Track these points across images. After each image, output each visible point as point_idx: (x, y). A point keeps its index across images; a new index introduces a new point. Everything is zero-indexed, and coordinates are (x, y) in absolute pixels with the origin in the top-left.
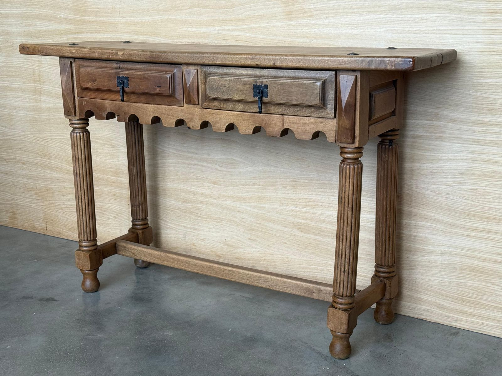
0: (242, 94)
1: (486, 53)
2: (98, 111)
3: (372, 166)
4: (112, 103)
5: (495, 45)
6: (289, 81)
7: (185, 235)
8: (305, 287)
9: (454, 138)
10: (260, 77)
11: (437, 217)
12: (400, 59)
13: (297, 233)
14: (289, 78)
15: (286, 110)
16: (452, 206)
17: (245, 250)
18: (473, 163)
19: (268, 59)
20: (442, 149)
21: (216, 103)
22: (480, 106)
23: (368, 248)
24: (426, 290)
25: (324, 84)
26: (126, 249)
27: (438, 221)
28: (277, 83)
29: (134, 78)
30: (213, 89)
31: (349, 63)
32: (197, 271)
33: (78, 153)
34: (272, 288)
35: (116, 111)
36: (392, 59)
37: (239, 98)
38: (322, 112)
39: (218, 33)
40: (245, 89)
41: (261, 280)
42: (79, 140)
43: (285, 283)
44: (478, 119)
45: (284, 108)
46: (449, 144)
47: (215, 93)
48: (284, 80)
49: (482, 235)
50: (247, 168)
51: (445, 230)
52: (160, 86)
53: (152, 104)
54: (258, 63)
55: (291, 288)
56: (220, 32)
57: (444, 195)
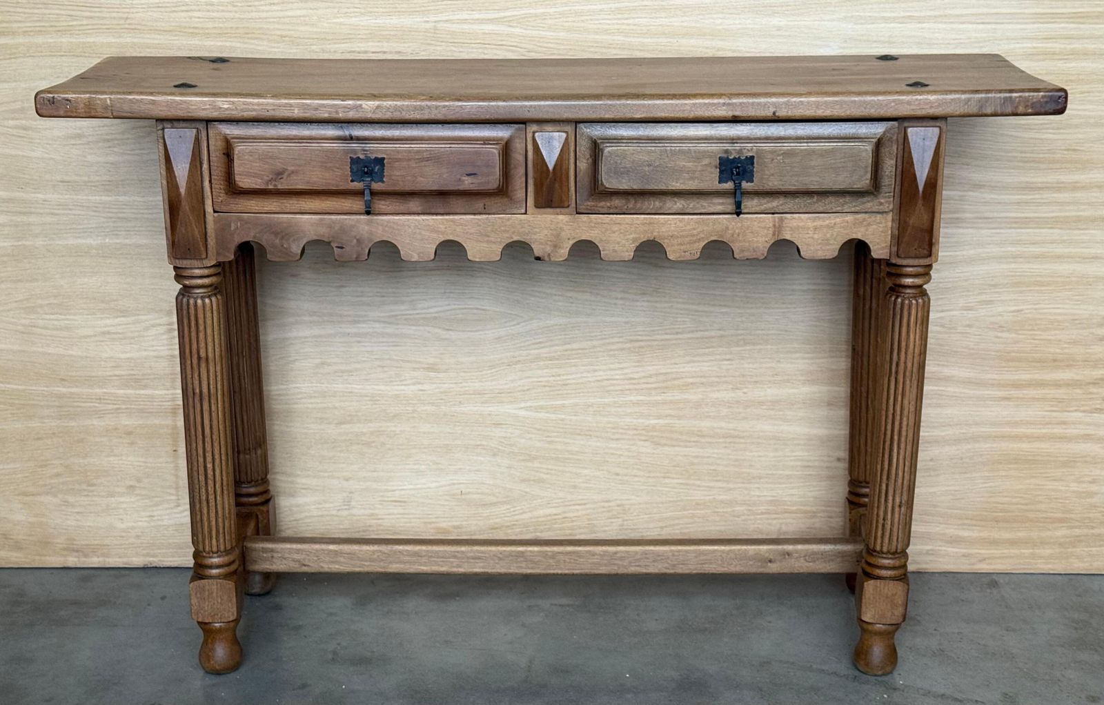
0: (692, 178)
1: (1041, 57)
2: (277, 241)
4: (321, 220)
5: (1056, 42)
6: (804, 146)
8: (751, 553)
9: (980, 218)
10: (733, 140)
12: (1042, 94)
13: (645, 448)
14: (799, 139)
15: (790, 203)
16: (976, 347)
17: (515, 507)
18: (1016, 263)
19: (759, 104)
20: (956, 242)
21: (617, 202)
22: (1028, 155)
23: (806, 454)
24: (925, 514)
25: (879, 144)
26: (275, 555)
28: (775, 152)
29: (399, 160)
30: (618, 172)
31: (939, 105)
32: (482, 570)
33: (206, 344)
34: (672, 571)
35: (333, 237)
36: (1027, 94)
37: (684, 188)
38: (868, 202)
39: (435, 29)
40: (699, 168)
41: (648, 558)
42: (208, 314)
43: (706, 555)
44: (1023, 179)
45: (781, 200)
46: (971, 231)
47: (624, 181)
48: (792, 145)
49: (1033, 392)
50: (518, 324)
51: (962, 395)
52: (475, 174)
53: (437, 214)
54: (737, 113)
55: (720, 562)
56: (439, 25)
57: (960, 329)
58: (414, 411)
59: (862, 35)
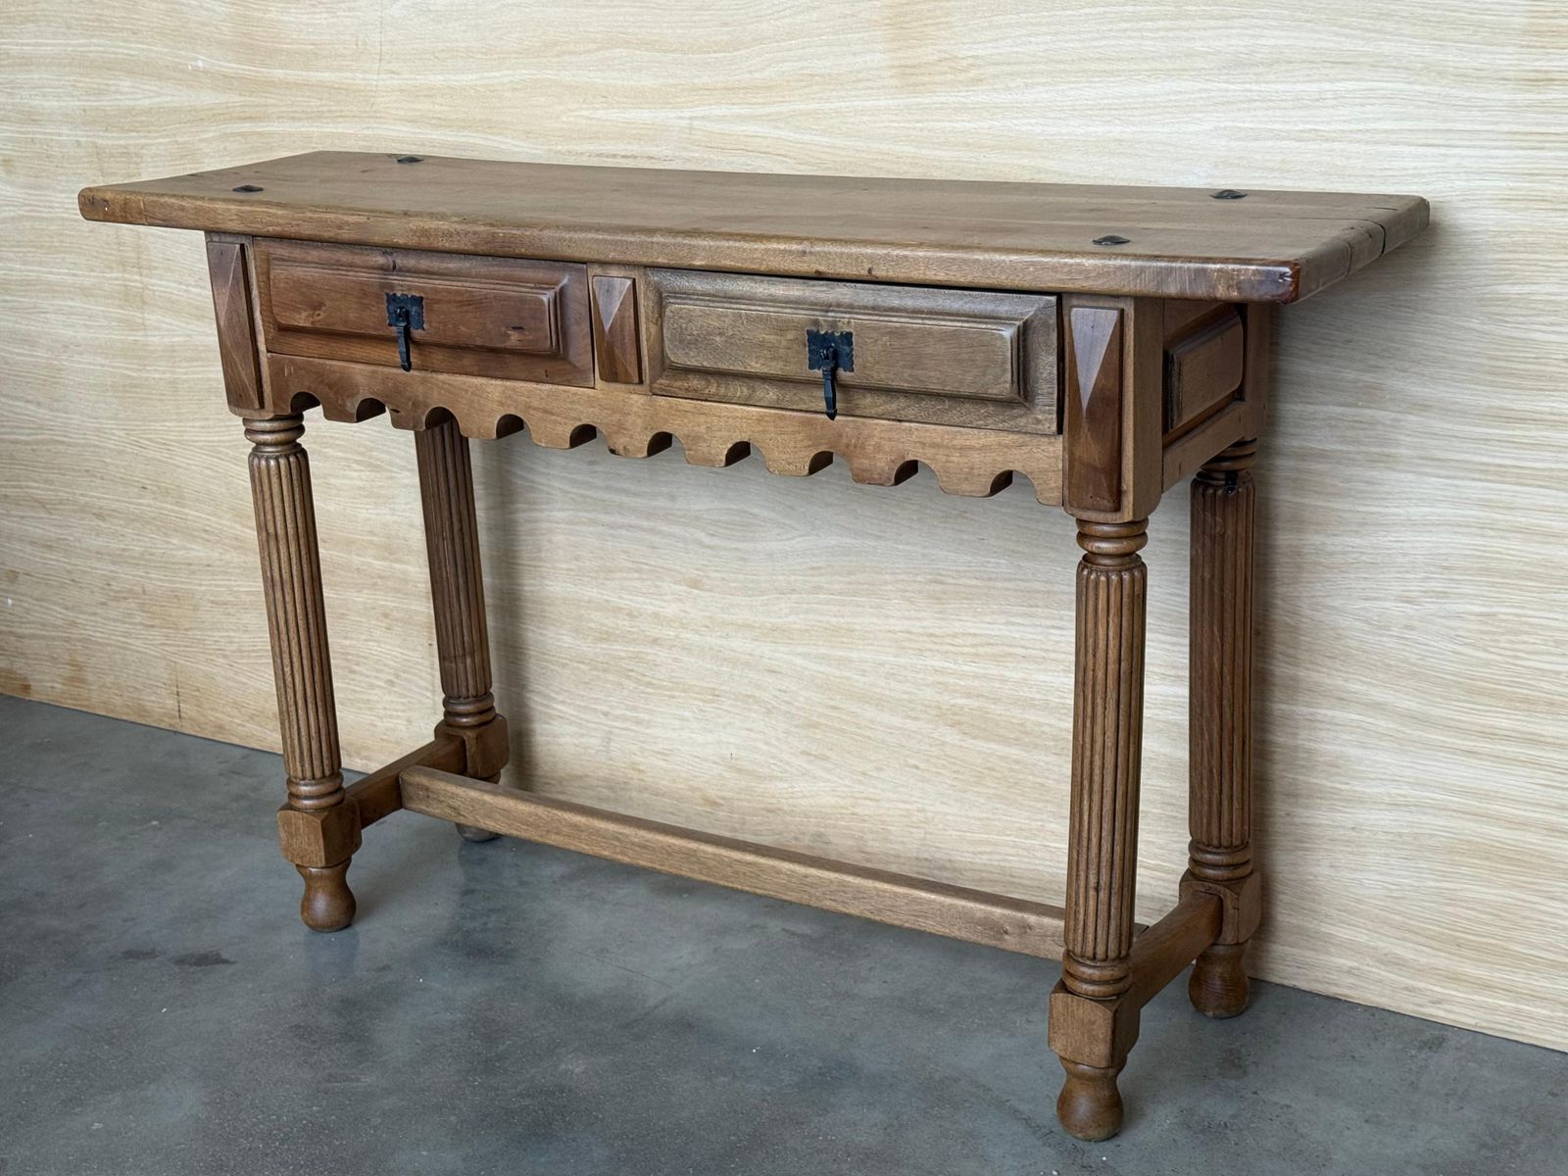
0: (773, 359)
1: (1521, 205)
2: (332, 395)
3: (1175, 541)
4: (374, 372)
5: (1547, 182)
6: (917, 323)
7: (608, 739)
8: (979, 915)
9: (1422, 458)
10: (827, 307)
11: (1378, 694)
12: (1253, 267)
13: (951, 736)
14: (916, 312)
15: (912, 409)
16: (1421, 663)
17: (792, 787)
18: (1483, 536)
19: (850, 256)
20: (1389, 493)
21: (695, 382)
22: (1501, 364)
23: (1168, 785)
24: (1345, 911)
25: (1024, 333)
26: (431, 795)
27: (1377, 707)
28: (879, 328)
29: (439, 302)
30: (687, 342)
31: (1100, 275)
32: (650, 865)
33: (274, 518)
34: (878, 918)
35: (387, 396)
36: (1231, 266)
37: (766, 371)
38: (1021, 416)
39: (691, 128)
40: (784, 343)
41: (845, 892)
42: (274, 480)
43: (921, 904)
45: (902, 402)
46: (1410, 476)
47: (692, 354)
48: (903, 320)
49: (1513, 750)
51: (1401, 735)
52: (521, 328)
53: (496, 378)
54: (822, 268)
55: (938, 919)
57: (1395, 631)
58: (677, 637)
59: (1241, 158)
